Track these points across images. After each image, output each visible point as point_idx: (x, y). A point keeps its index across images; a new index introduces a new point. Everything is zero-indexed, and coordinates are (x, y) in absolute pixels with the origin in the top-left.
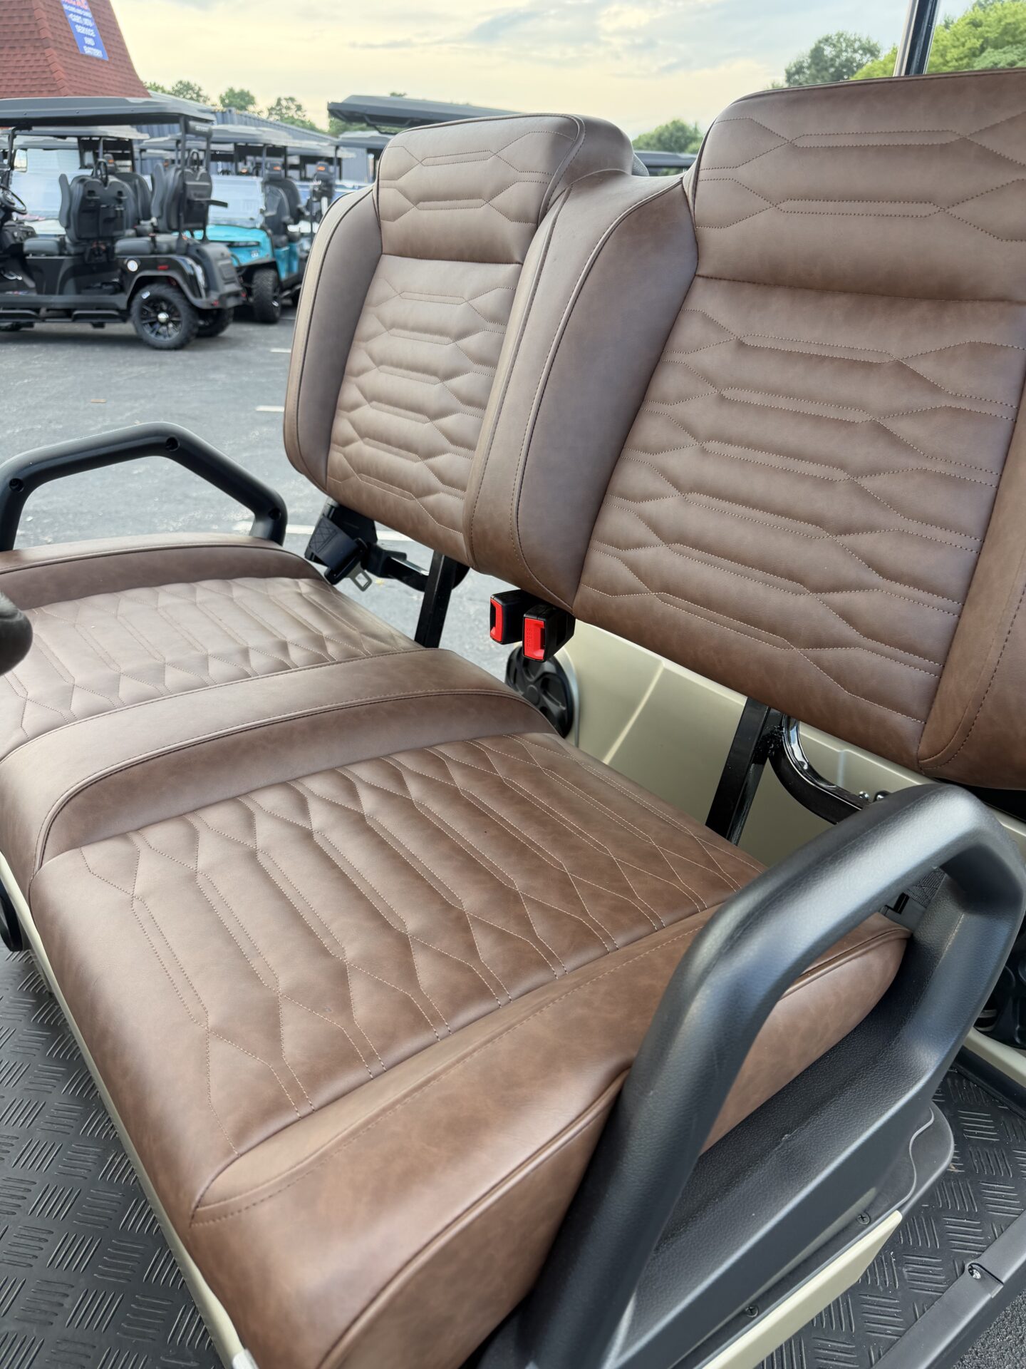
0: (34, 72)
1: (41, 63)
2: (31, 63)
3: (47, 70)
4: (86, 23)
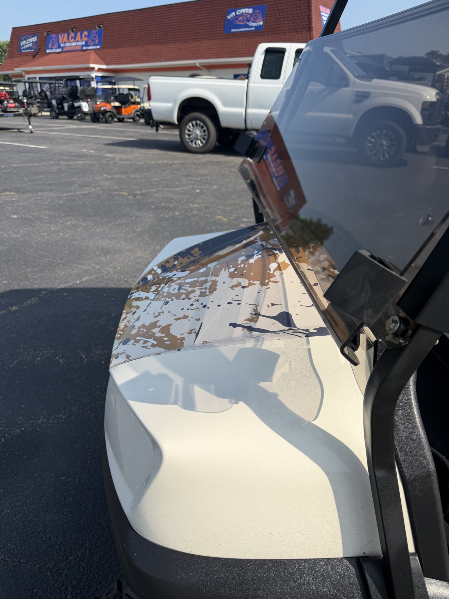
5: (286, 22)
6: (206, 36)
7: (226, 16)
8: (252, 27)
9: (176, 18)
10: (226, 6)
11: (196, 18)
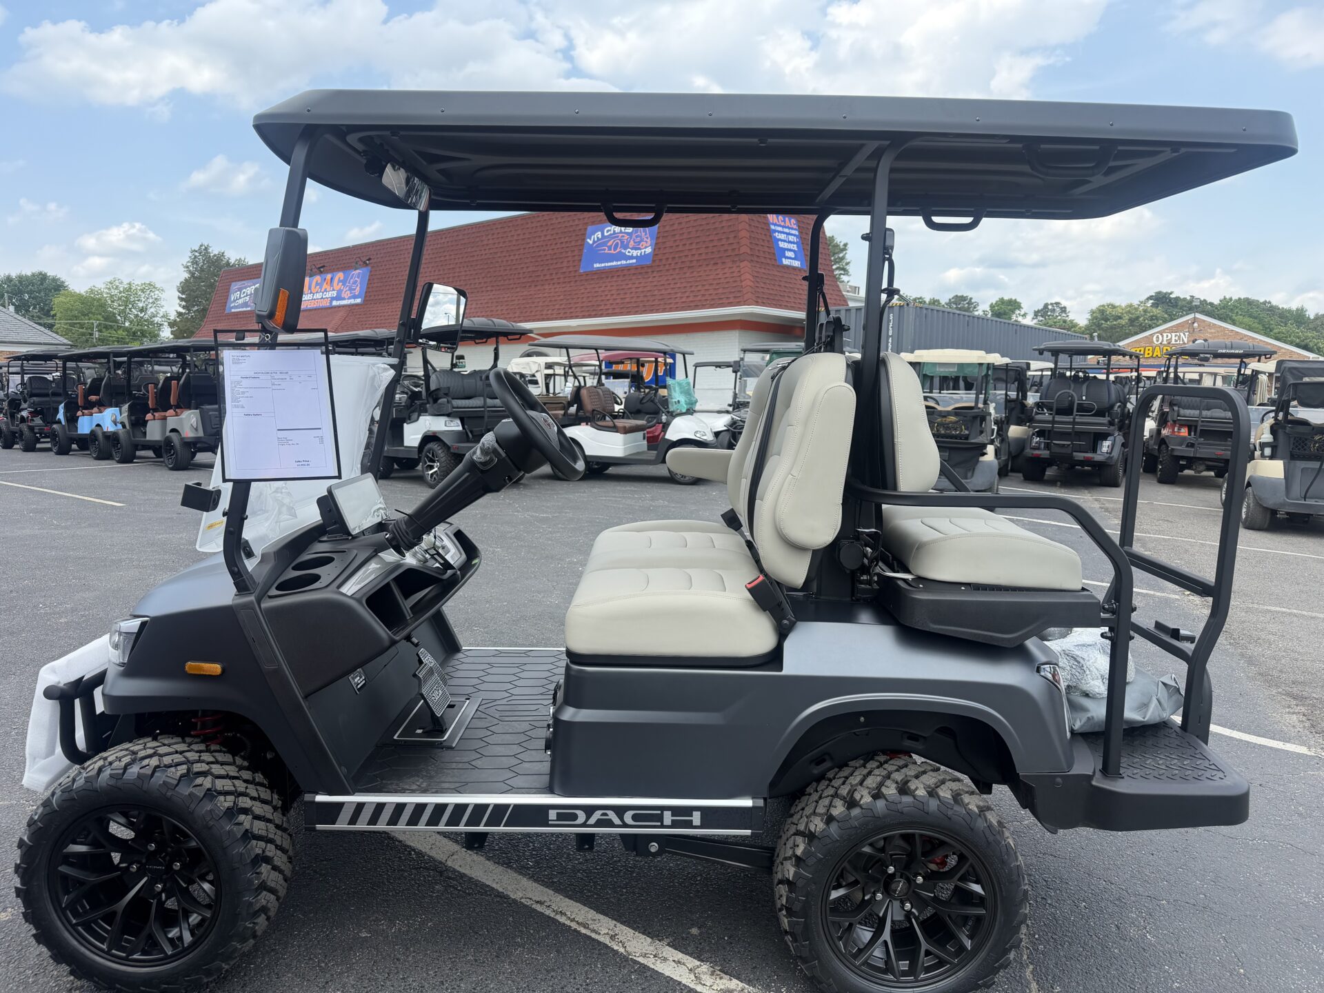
0: (728, 282)
1: (735, 275)
2: (726, 276)
3: (738, 279)
4: (790, 239)
5: (694, 246)
6: (548, 277)
7: (584, 240)
8: (632, 257)
9: (496, 246)
10: (586, 221)
11: (531, 245)
